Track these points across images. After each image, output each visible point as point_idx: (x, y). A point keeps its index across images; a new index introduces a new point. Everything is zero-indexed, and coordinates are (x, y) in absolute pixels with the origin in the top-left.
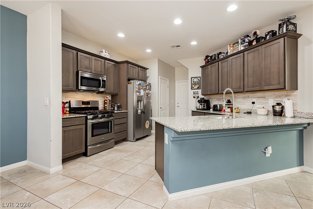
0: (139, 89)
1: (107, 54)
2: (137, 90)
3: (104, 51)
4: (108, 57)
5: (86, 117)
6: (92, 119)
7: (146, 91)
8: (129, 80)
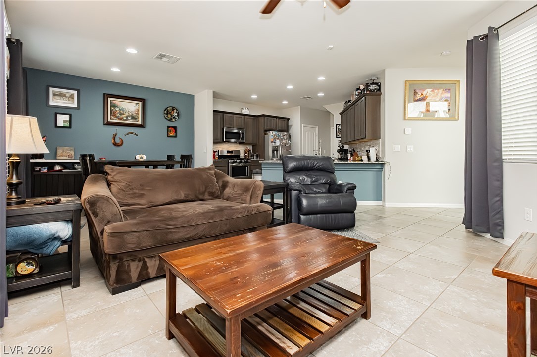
0: (275, 139)
1: (247, 110)
2: (272, 140)
3: (244, 108)
4: (248, 113)
5: (228, 161)
6: (233, 163)
7: (282, 140)
8: (266, 131)
